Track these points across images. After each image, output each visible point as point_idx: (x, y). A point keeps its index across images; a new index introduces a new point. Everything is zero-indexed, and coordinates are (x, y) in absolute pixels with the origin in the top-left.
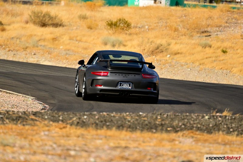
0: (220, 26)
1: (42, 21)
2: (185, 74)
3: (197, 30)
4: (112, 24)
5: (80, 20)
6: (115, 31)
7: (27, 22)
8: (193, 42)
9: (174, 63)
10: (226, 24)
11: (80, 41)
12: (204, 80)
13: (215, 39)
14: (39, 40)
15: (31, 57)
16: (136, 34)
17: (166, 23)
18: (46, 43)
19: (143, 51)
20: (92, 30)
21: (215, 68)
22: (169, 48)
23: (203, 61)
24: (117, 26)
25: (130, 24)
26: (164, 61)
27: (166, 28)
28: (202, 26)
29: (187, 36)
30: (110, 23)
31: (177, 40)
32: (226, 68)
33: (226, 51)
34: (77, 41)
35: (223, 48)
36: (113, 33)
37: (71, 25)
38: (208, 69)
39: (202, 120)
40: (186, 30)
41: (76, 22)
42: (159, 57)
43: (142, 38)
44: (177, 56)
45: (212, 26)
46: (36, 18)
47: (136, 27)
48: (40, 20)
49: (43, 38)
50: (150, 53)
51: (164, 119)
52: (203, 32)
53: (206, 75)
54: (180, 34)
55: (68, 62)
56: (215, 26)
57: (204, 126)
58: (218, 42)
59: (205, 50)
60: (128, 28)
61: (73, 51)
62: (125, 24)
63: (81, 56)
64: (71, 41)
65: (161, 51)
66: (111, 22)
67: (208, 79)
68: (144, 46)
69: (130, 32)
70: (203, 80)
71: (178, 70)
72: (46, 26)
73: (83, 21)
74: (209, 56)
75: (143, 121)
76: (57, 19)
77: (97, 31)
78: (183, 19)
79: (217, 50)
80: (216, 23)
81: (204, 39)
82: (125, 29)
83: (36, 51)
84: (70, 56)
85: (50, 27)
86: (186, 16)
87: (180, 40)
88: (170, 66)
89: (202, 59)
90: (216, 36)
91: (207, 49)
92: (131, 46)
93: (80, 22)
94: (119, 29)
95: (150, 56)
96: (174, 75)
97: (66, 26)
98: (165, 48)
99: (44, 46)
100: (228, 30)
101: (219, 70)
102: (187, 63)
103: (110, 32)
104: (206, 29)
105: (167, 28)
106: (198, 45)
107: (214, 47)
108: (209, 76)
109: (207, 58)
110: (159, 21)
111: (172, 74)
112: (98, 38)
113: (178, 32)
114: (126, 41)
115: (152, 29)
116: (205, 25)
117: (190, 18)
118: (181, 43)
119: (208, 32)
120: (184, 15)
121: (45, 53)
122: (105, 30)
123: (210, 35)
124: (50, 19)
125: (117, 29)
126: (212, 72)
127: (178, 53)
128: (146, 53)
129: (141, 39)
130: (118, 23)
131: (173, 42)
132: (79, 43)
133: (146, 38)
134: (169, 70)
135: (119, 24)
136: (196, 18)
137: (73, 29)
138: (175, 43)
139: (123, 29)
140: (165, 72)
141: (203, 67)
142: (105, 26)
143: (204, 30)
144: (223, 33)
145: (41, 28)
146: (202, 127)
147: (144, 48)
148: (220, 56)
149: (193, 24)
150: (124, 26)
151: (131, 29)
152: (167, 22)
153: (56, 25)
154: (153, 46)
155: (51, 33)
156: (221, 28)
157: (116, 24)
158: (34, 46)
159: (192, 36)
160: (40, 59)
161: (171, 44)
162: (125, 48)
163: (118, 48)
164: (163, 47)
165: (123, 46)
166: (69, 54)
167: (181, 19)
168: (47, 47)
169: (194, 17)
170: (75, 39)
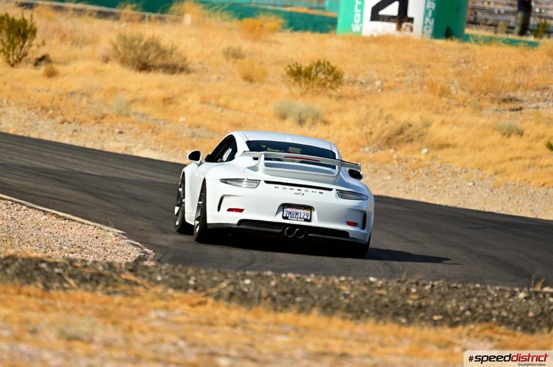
0: (545, 89)
1: (141, 58)
2: (461, 193)
3: (492, 95)
4: (299, 72)
5: (228, 61)
6: (305, 90)
7: (106, 60)
8: (482, 121)
9: (436, 167)
11: (226, 107)
12: (502, 210)
13: (532, 117)
14: (133, 101)
15: (112, 138)
16: (354, 98)
17: (423, 75)
18: (147, 110)
19: (368, 135)
20: (253, 85)
21: (529, 182)
22: (427, 132)
23: (503, 166)
24: (312, 78)
25: (340, 75)
26: (414, 161)
27: (422, 88)
28: (503, 87)
29: (469, 108)
30: (295, 69)
31: (447, 115)
34: (218, 106)
35: (550, 139)
36: (302, 94)
37: (207, 70)
38: (514, 185)
39: (511, 300)
40: (465, 94)
41: (218, 65)
42: (403, 151)
43: (367, 107)
44: (446, 151)
45: (526, 88)
46: (127, 50)
47: (355, 82)
48: (136, 56)
49: (141, 96)
50: (384, 142)
51: (425, 294)
52: (504, 101)
53: (507, 199)
54: (454, 102)
56: (532, 89)
57: (514, 314)
58: (538, 123)
59: (508, 141)
60: (334, 83)
61: (209, 129)
62: (328, 75)
64: (205, 106)
65: (408, 139)
66: (298, 67)
67: (512, 207)
68: (370, 126)
69: (340, 92)
70: (500, 208)
71: (446, 184)
72: (150, 71)
73: (234, 62)
74: (518, 154)
75: (377, 297)
76: (174, 56)
77: (264, 86)
78: (461, 69)
79: (537, 142)
80: (535, 82)
81: (508, 116)
82: (329, 84)
83: (125, 125)
84: (202, 139)
85: (158, 72)
86: (469, 62)
87: (453, 115)
88: (427, 175)
90: (535, 110)
91: (514, 138)
92: (341, 125)
93: (226, 65)
94: (315, 85)
95: (382, 150)
96: (435, 195)
97: (194, 71)
98: (417, 131)
99: (143, 115)
101: (539, 189)
102: (466, 168)
103: (294, 90)
104: (512, 95)
105: (425, 87)
106: (494, 129)
107: (529, 136)
109: (511, 160)
110: (407, 69)
111: (430, 192)
112: (266, 103)
113: (448, 98)
114: (330, 113)
115: (390, 88)
116: (510, 84)
117: (477, 68)
118: (454, 123)
119: (516, 100)
120: (462, 61)
121: (145, 131)
122: (284, 87)
123: (521, 109)
124: (160, 54)
125: (311, 84)
126: (522, 192)
127: (448, 146)
128: (374, 141)
129: (363, 110)
130: (313, 71)
131: (438, 119)
132: (222, 111)
133: (376, 107)
134: (424, 183)
135: (315, 74)
136: (490, 68)
137: (209, 80)
138: (440, 121)
139: (324, 85)
140: (415, 186)
141: (501, 180)
142: (284, 76)
143: (508, 96)
144: (551, 104)
145: (138, 72)
146: (511, 316)
147: (371, 129)
148: (541, 157)
149: (484, 81)
151: (343, 85)
152: (424, 73)
153: (172, 69)
154: (391, 126)
155: (161, 87)
156: (547, 94)
157: (309, 73)
158: (119, 114)
159: (481, 108)
160: (133, 145)
161: (432, 123)
162: (326, 127)
163: (310, 128)
164: (413, 131)
165: (323, 124)
166: (199, 137)
167: (458, 69)
168: (149, 118)
169: (485, 65)
170: (213, 102)
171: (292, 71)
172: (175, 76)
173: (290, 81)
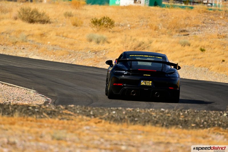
0: (197, 26)
1: (30, 18)
4: (96, 21)
5: (66, 18)
6: (99, 29)
7: (16, 19)
8: (173, 40)
10: (203, 24)
11: (66, 37)
12: (183, 77)
13: (193, 38)
14: (28, 36)
15: (20, 51)
16: (119, 32)
17: (147, 22)
18: (34, 39)
19: (126, 48)
20: (77, 27)
21: (194, 65)
22: (150, 46)
23: (183, 59)
24: (102, 24)
25: (113, 23)
27: (147, 27)
28: (180, 26)
29: (167, 35)
30: (95, 21)
31: (158, 38)
32: (205, 66)
33: (204, 49)
34: (63, 37)
35: (201, 47)
36: (98, 31)
37: (58, 22)
38: (188, 66)
40: (165, 29)
41: (62, 19)
43: (125, 35)
45: (190, 26)
46: (25, 14)
47: (119, 25)
48: (28, 17)
49: (31, 33)
52: (182, 31)
53: (185, 72)
54: (160, 33)
55: (56, 57)
56: (192, 26)
58: (196, 40)
59: (184, 48)
60: (111, 26)
61: (60, 46)
63: (67, 51)
64: (58, 37)
65: (143, 48)
67: (187, 76)
69: (113, 30)
72: (34, 23)
73: (69, 18)
74: (188, 54)
75: (167, 117)
76: (44, 16)
77: (82, 28)
79: (196, 48)
80: (194, 23)
81: (183, 38)
82: (109, 26)
83: (25, 46)
84: (58, 51)
85: (38, 23)
86: (166, 16)
87: (160, 38)
89: (182, 57)
90: (194, 35)
91: (186, 47)
92: (115, 43)
94: (103, 27)
97: (53, 23)
98: (146, 45)
99: (33, 41)
100: (205, 30)
101: (198, 68)
103: (94, 29)
104: (184, 29)
105: (148, 27)
106: (178, 43)
107: (193, 46)
108: (189, 73)
109: (186, 56)
110: (141, 19)
112: (83, 35)
113: (158, 31)
114: (110, 38)
115: (134, 27)
116: (183, 25)
117: (169, 18)
118: (161, 41)
119: (186, 31)
120: (163, 15)
121: (34, 48)
122: (90, 28)
123: (188, 35)
124: (38, 16)
125: (101, 27)
126: (191, 69)
128: (129, 50)
129: (123, 37)
130: (102, 21)
131: (155, 40)
132: (65, 39)
133: (129, 35)
136: (175, 18)
137: (59, 26)
139: (107, 27)
141: (182, 64)
142: (90, 23)
143: (183, 29)
144: (200, 32)
145: (29, 24)
146: (223, 124)
147: (127, 45)
148: (198, 54)
149: (173, 23)
150: (108, 24)
151: (114, 27)
153: (43, 22)
154: (136, 43)
155: (39, 29)
156: (198, 28)
157: (100, 22)
158: (23, 41)
159: (172, 35)
160: (29, 54)
161: (152, 42)
162: (109, 44)
163: (102, 45)
164: (145, 45)
165: (107, 43)
166: (56, 50)
167: (161, 19)
168: (35, 42)
169: (173, 17)
170: (61, 35)
171: (93, 21)
172: (45, 24)
173: (92, 26)
